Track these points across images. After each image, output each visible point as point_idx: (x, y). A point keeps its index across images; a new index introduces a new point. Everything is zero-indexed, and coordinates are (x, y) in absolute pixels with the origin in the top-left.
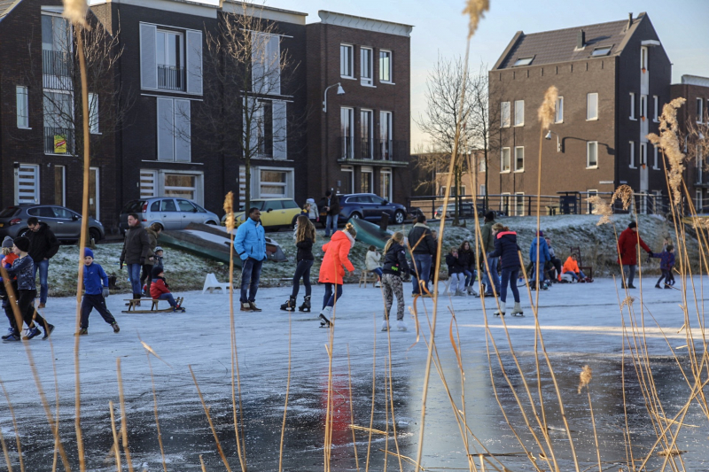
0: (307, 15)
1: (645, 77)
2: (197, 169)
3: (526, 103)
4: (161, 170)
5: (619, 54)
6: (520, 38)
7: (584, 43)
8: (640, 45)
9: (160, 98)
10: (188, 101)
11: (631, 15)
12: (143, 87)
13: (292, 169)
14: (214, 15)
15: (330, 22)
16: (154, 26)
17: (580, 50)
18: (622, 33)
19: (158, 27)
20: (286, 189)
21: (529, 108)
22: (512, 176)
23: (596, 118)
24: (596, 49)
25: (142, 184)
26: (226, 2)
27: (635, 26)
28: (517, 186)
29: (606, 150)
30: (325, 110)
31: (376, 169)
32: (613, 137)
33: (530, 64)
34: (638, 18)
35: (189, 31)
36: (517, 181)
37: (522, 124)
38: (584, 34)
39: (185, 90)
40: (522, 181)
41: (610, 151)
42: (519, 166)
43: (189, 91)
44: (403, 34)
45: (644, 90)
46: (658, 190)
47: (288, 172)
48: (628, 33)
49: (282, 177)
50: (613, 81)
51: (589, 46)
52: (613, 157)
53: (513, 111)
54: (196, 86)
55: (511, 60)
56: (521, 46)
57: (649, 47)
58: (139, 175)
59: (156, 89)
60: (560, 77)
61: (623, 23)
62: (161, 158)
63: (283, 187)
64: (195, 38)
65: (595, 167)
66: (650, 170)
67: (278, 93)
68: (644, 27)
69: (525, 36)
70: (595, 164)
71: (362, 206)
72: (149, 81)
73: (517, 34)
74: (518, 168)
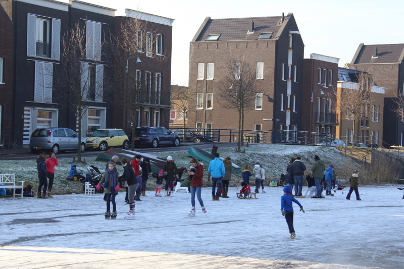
0: (116, 10)
1: (290, 53)
2: (55, 107)
3: (215, 65)
4: (35, 108)
5: (277, 39)
6: (209, 22)
7: (253, 29)
8: (289, 33)
9: (37, 62)
10: (51, 64)
11: (283, 14)
12: (28, 55)
13: (105, 108)
14: (66, 9)
15: (131, 16)
16: (35, 16)
17: (251, 33)
18: (278, 25)
19: (38, 17)
20: (100, 120)
21: (217, 68)
22: (204, 112)
23: (262, 78)
24: (261, 34)
25: (25, 116)
26: (74, 1)
27: (286, 22)
28: (207, 118)
29: (268, 99)
30: (127, 71)
31: (152, 109)
32: (272, 91)
33: (218, 39)
34: (287, 16)
35: (53, 20)
36: (207, 115)
37: (212, 79)
38: (253, 23)
39: (50, 57)
40: (211, 115)
41: (270, 100)
42: (209, 106)
43: (52, 58)
44: (169, 24)
45: (290, 62)
46: (295, 125)
47: (102, 110)
48: (283, 26)
49: (98, 113)
50: (273, 55)
51: (257, 32)
52: (272, 104)
53: (206, 70)
54: (56, 54)
55: (204, 36)
56: (210, 26)
57: (293, 35)
58: (24, 110)
59: (35, 56)
60: (239, 50)
61: (278, 18)
62: (36, 100)
63: (98, 119)
64: (57, 23)
65: (261, 109)
66: (292, 112)
67: (99, 60)
68: (291, 23)
69: (212, 20)
70: (260, 107)
71: (158, 135)
72: (32, 51)
73: (206, 18)
74: (208, 107)
